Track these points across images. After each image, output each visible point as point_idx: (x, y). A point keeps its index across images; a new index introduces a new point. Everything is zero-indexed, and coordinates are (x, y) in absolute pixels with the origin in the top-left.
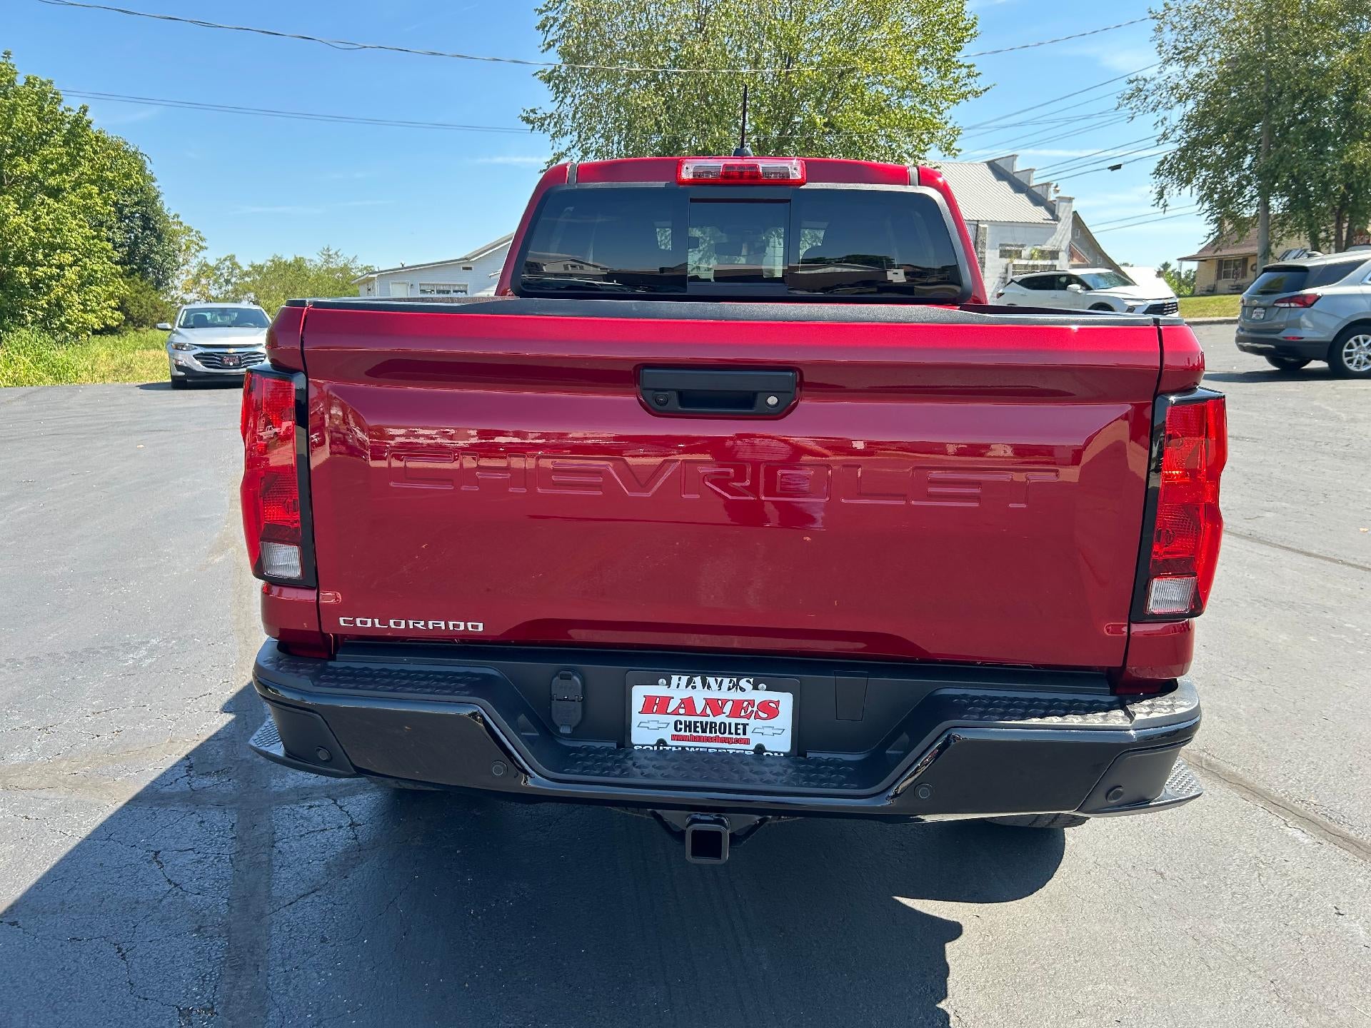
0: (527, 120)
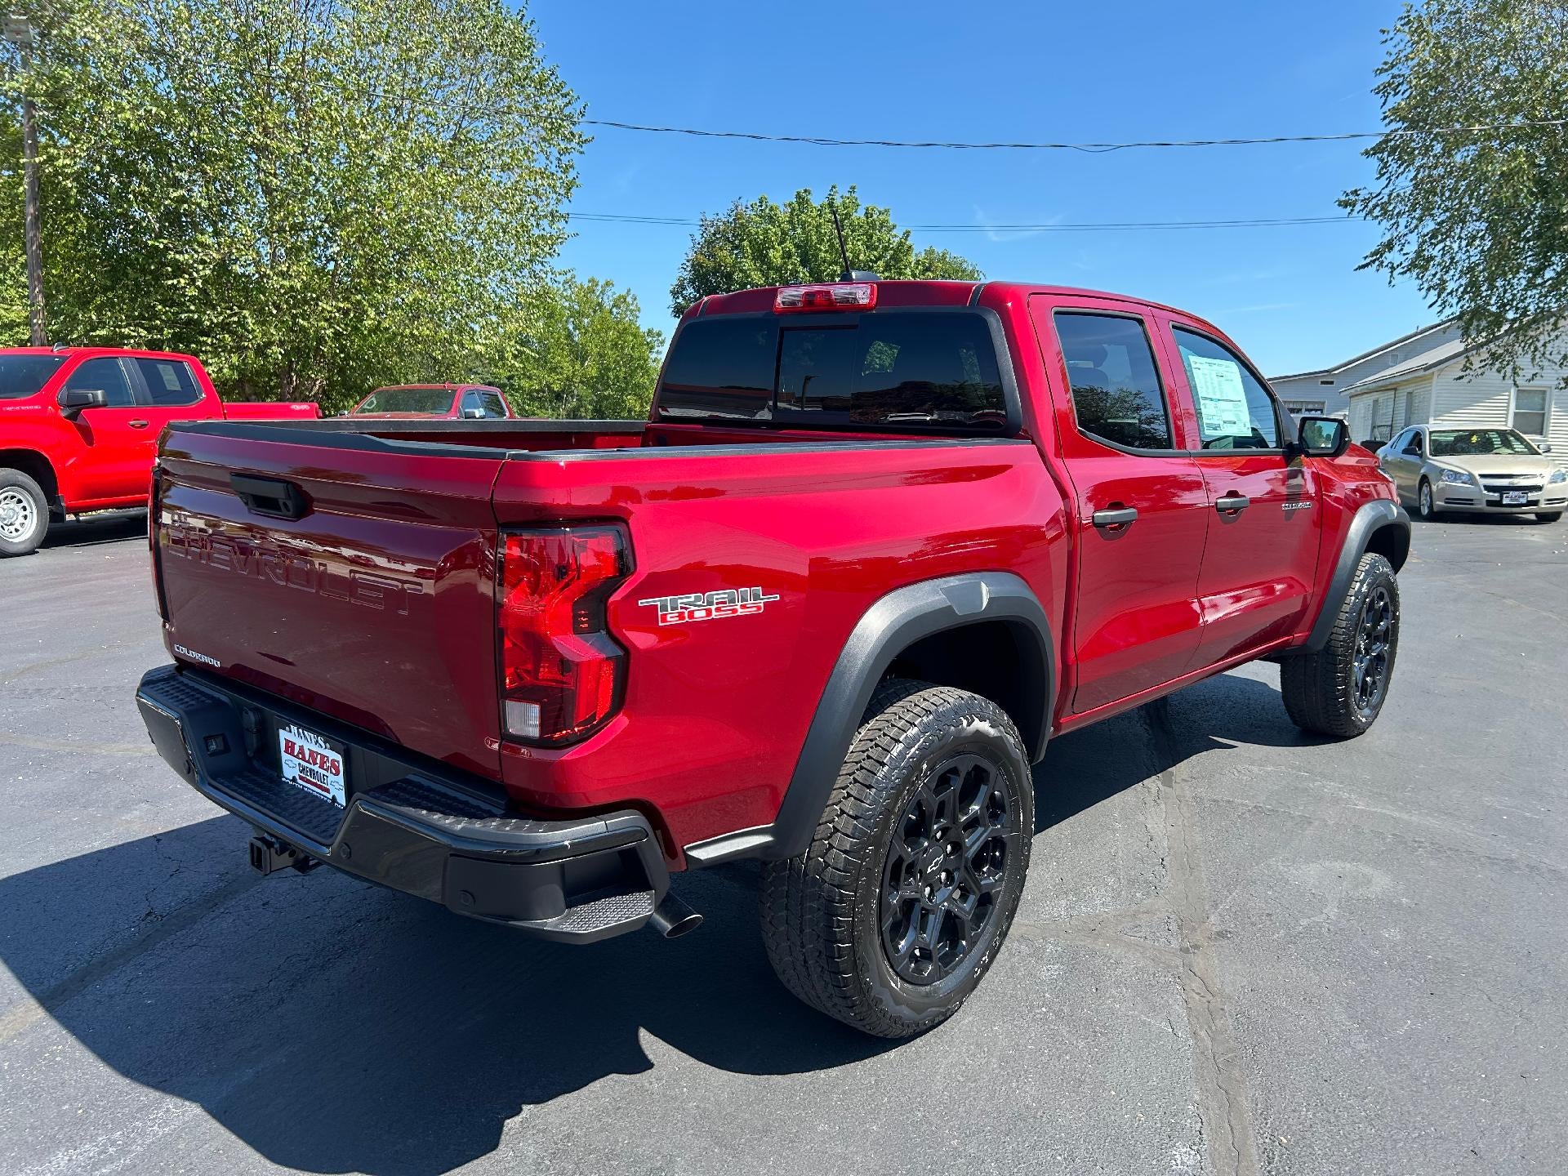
0: (1345, 204)
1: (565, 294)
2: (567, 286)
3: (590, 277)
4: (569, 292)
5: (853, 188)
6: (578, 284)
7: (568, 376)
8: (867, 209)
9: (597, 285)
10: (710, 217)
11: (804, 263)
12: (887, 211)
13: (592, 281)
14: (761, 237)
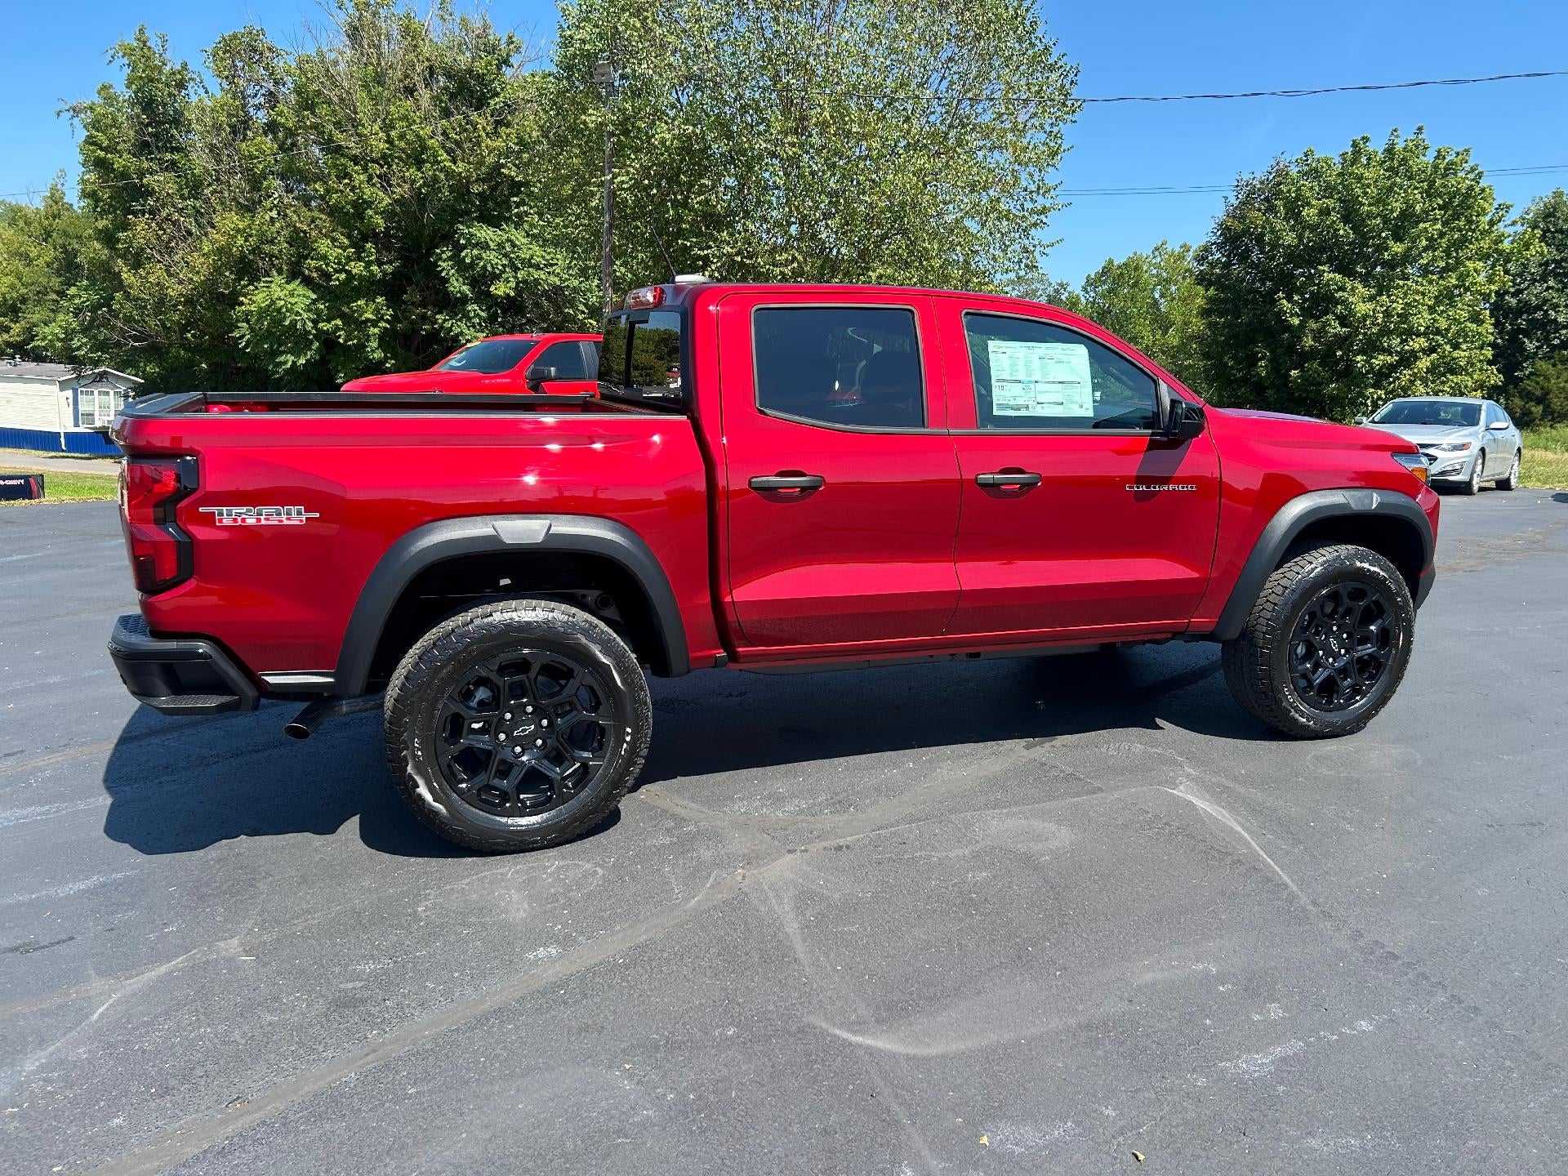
1: (1154, 261)
2: (1157, 253)
3: (1182, 243)
4: (1159, 259)
5: (1420, 129)
6: (1169, 250)
7: (1147, 346)
8: (1439, 151)
9: (1188, 251)
10: (1246, 177)
11: (1346, 219)
12: (1467, 151)
13: (1184, 246)
14: (1293, 195)
